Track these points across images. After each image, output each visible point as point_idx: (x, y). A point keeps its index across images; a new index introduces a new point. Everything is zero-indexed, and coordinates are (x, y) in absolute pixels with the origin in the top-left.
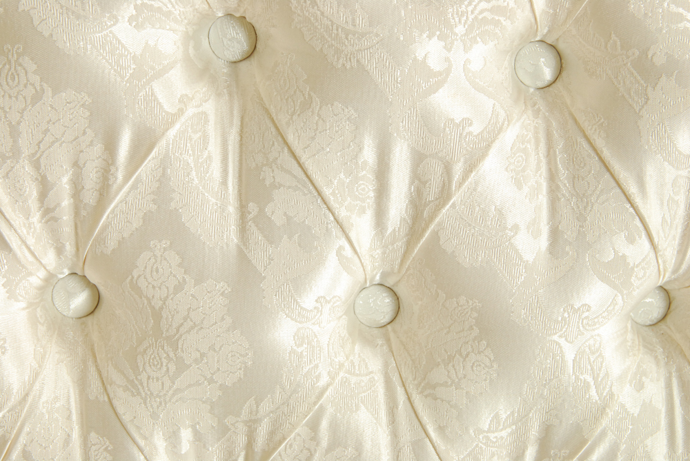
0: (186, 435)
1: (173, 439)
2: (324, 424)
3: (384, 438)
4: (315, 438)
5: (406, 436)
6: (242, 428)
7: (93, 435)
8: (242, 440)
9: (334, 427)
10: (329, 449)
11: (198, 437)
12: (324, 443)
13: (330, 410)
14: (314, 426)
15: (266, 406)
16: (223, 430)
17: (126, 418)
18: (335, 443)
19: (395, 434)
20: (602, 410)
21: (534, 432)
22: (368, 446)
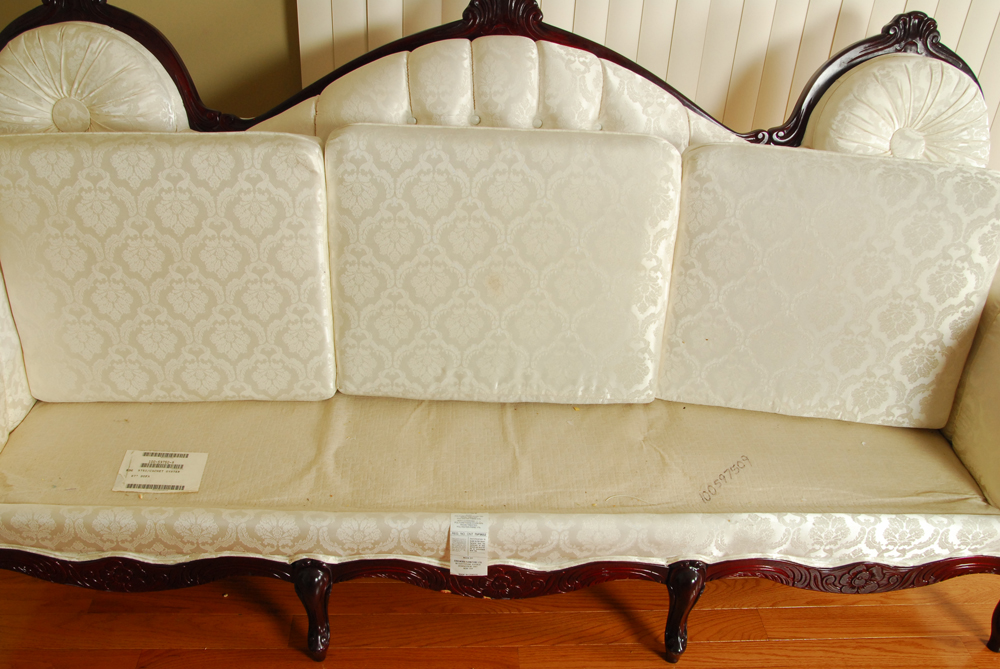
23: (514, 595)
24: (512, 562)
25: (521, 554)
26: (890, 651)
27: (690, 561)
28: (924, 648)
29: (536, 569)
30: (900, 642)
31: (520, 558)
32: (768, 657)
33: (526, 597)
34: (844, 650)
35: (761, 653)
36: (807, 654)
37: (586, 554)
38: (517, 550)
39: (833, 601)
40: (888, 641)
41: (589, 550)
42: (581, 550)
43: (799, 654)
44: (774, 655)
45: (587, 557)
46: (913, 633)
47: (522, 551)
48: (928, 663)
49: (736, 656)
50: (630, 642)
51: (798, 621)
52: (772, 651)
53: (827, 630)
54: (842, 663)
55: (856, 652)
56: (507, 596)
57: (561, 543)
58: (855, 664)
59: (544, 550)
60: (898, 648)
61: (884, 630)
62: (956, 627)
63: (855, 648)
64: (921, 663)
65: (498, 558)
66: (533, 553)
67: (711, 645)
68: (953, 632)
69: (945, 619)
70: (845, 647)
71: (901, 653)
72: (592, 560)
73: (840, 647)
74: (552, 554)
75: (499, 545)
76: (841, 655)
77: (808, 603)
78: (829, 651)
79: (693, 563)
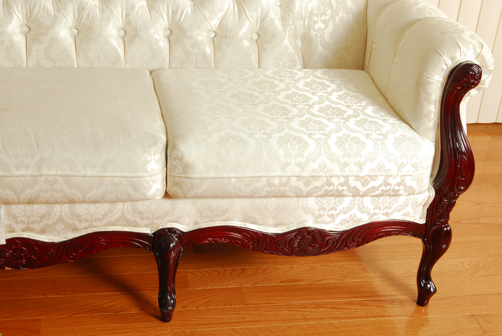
0: (20, 7)
1: (18, 7)
2: (42, 5)
3: (52, 8)
4: (40, 7)
5: (55, 8)
6: (29, 6)
7: (4, 7)
8: (29, 8)
9: (43, 6)
10: (43, 10)
11: (22, 7)
12: (42, 8)
13: (43, 3)
14: (40, 5)
15: (32, 2)
16: (26, 6)
17: (10, 3)
18: (44, 8)
19: (54, 8)
20: (87, 4)
21: (76, 8)
22: (49, 9)
23: (31, 265)
24: (26, 235)
25: (32, 226)
26: (341, 309)
27: (169, 228)
28: (367, 306)
29: (47, 241)
30: (350, 303)
31: (32, 230)
32: (243, 316)
33: (40, 266)
34: (305, 310)
35: (239, 314)
36: (275, 313)
37: (85, 224)
38: (28, 223)
39: (301, 280)
40: (340, 303)
41: (86, 221)
42: (81, 221)
43: (269, 313)
44: (249, 314)
45: (86, 228)
46: (361, 297)
47: (33, 223)
48: (369, 315)
49: (219, 316)
50: (134, 311)
51: (271, 293)
52: (248, 312)
53: (294, 298)
54: (301, 317)
55: (314, 310)
56: (23, 266)
57: (63, 214)
58: (312, 317)
59: (50, 222)
60: (347, 306)
61: (339, 296)
62: (395, 293)
63: (314, 308)
64: (363, 315)
65: (13, 231)
66: (42, 225)
67: (199, 311)
68: (392, 296)
69: (387, 288)
70: (306, 308)
71: (349, 309)
72: (90, 231)
73: (302, 308)
74: (57, 225)
75: (13, 218)
76: (301, 313)
77: (281, 282)
78: (293, 311)
79: (172, 230)
